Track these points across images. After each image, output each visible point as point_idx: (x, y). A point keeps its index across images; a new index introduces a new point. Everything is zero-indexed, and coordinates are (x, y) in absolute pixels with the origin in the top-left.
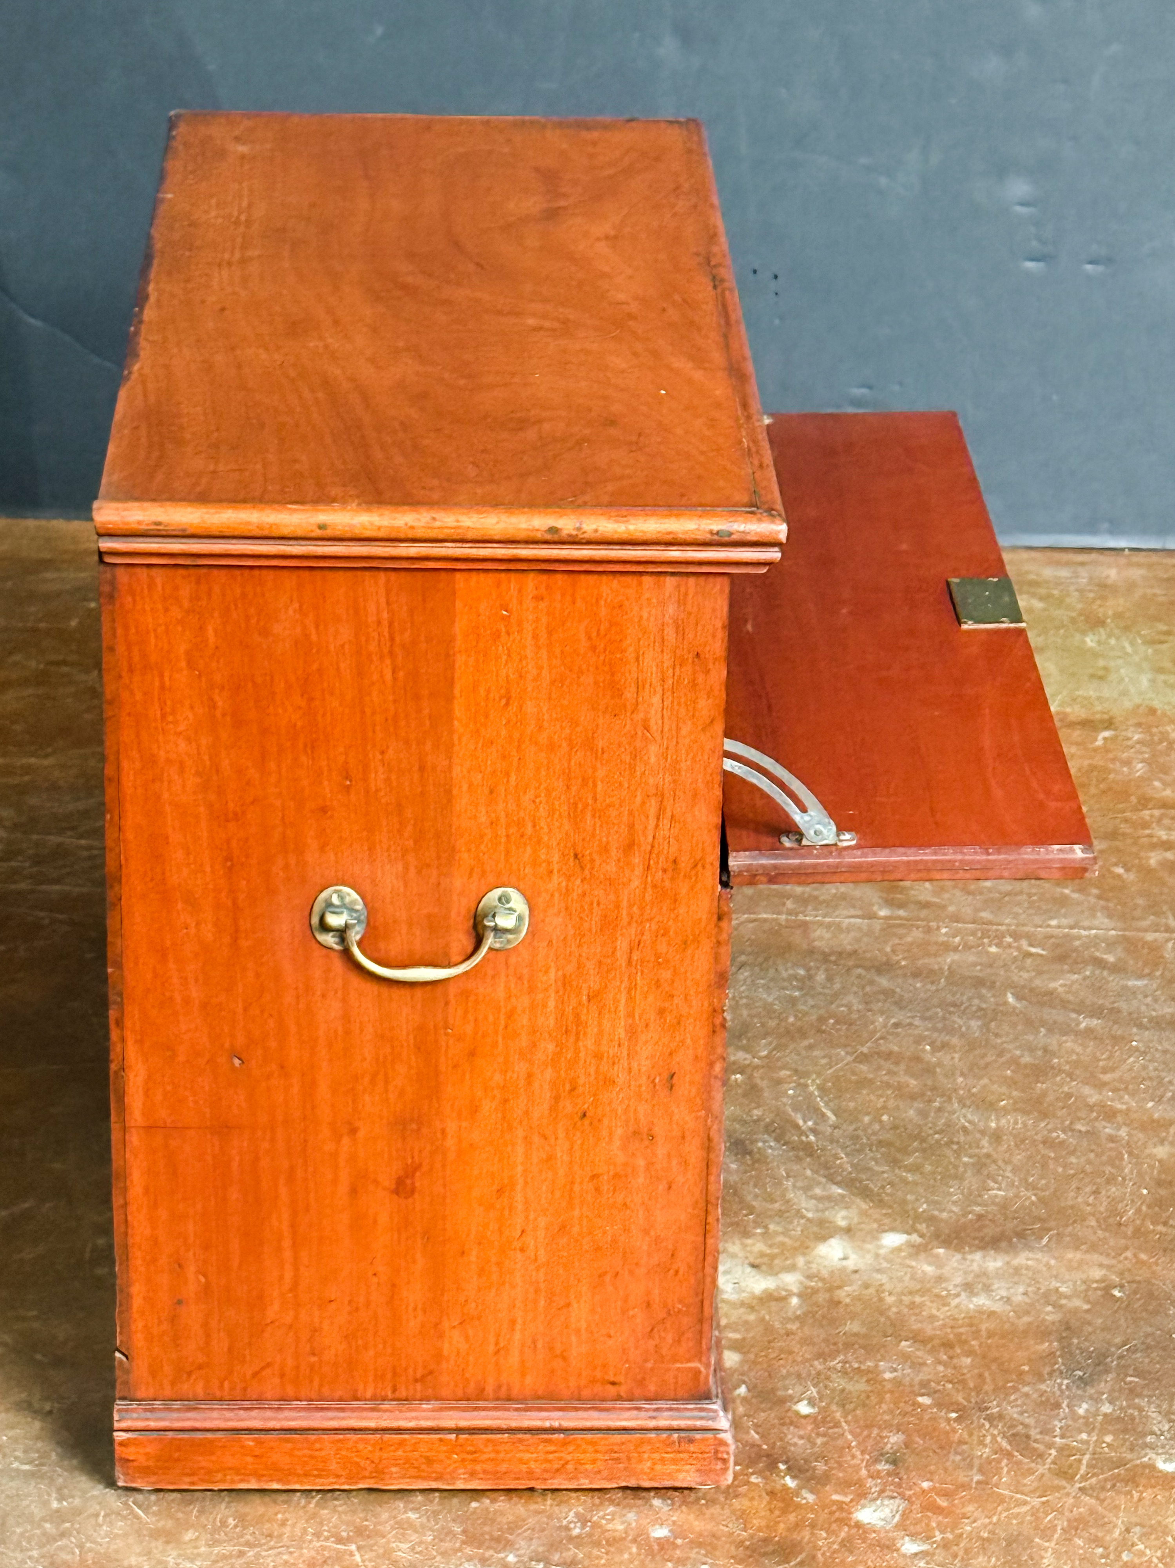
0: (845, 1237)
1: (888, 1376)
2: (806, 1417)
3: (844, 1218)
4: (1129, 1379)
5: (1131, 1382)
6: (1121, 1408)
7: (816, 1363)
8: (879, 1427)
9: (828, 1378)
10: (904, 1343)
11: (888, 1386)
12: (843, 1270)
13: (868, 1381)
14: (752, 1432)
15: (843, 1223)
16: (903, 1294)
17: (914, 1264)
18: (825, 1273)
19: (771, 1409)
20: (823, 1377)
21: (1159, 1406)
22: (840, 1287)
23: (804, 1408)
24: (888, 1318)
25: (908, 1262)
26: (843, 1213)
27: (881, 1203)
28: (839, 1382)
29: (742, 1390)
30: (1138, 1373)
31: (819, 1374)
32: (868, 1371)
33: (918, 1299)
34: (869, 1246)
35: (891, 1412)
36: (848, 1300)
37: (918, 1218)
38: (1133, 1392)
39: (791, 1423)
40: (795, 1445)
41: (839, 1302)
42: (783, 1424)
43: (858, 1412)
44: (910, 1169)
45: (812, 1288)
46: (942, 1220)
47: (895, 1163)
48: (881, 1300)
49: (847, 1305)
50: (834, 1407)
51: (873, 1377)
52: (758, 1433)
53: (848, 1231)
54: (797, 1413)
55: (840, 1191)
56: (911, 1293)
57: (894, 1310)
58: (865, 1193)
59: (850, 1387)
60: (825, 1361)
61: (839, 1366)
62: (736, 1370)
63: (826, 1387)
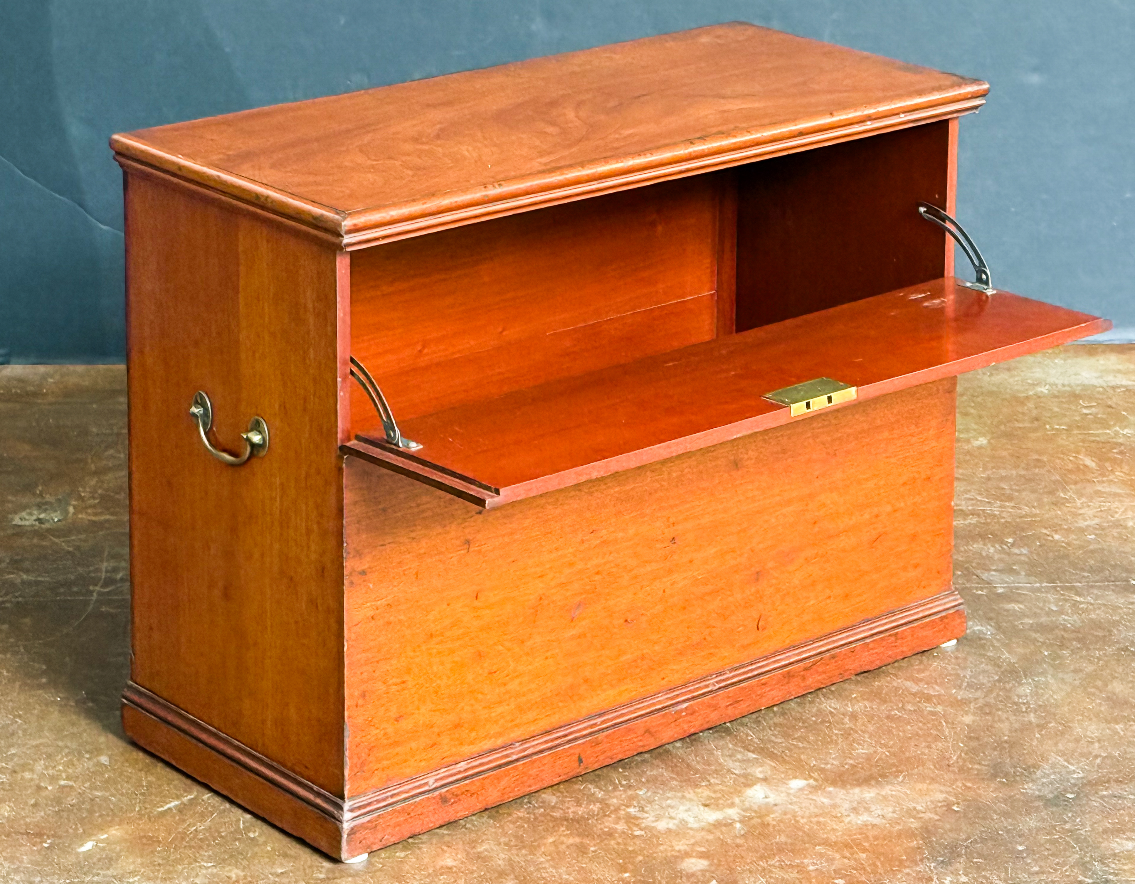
0: (764, 783)
1: (811, 868)
3: (760, 772)
4: (975, 860)
5: (976, 863)
6: (974, 878)
7: (761, 863)
9: (771, 871)
10: (817, 848)
11: (813, 874)
12: (767, 804)
13: (798, 872)
15: (761, 776)
16: (810, 816)
17: (814, 798)
18: (755, 807)
20: (766, 872)
21: (998, 876)
22: (768, 815)
24: (804, 832)
25: (810, 796)
26: (760, 769)
27: (785, 762)
30: (980, 856)
31: (764, 870)
32: (798, 866)
33: (821, 819)
34: (783, 789)
36: (774, 823)
37: (812, 769)
38: (979, 868)
41: (768, 824)
44: (798, 739)
45: (748, 817)
46: (827, 770)
47: (788, 737)
48: (797, 822)
49: (774, 826)
51: (801, 869)
53: (765, 780)
55: (754, 756)
56: (816, 816)
57: (807, 827)
58: (772, 756)
59: (786, 876)
60: (767, 862)
61: (777, 864)
62: (706, 871)
63: (771, 877)
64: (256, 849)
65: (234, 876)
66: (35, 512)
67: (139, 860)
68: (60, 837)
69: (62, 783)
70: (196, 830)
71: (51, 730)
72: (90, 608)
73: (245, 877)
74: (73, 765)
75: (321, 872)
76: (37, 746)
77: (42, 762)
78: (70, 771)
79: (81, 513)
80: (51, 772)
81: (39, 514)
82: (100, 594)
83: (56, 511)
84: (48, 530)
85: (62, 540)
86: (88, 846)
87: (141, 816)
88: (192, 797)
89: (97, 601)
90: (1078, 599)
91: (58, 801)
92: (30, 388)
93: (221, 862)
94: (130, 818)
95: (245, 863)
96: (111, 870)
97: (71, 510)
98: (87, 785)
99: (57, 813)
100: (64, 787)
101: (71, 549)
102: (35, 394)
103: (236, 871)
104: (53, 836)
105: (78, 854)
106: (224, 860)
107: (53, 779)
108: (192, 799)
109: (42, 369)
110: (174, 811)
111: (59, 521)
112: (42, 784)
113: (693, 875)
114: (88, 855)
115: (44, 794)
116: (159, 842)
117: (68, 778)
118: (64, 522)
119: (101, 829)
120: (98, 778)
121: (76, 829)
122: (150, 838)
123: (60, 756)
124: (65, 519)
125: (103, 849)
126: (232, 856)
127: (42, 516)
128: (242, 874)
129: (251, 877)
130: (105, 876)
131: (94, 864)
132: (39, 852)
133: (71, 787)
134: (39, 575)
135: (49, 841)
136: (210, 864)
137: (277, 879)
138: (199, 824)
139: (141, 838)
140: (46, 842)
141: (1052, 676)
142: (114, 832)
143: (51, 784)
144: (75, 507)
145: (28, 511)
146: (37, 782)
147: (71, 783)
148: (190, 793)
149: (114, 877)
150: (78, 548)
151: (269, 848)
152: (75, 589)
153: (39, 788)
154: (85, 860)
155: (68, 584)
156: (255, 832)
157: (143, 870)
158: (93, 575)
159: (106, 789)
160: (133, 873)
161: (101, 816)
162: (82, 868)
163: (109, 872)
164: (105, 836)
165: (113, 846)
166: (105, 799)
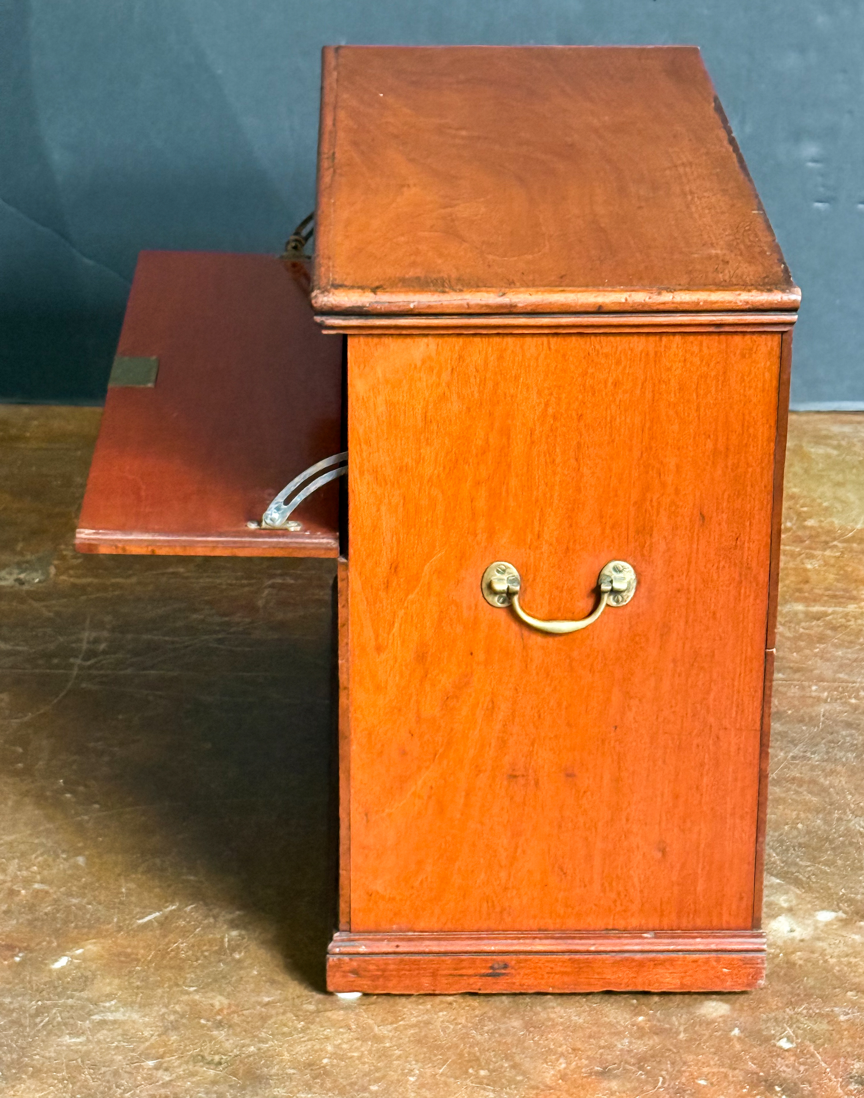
0: (789, 915)
1: (842, 1018)
2: (787, 1050)
3: (786, 901)
7: (787, 1010)
8: (845, 1057)
9: (798, 1021)
10: (849, 993)
11: (845, 1026)
12: (793, 939)
13: (828, 1022)
14: (750, 1063)
15: (785, 905)
16: (839, 956)
17: (844, 933)
18: (780, 943)
19: (760, 1045)
20: (794, 1020)
22: (793, 953)
23: (784, 1044)
24: (834, 975)
25: (839, 932)
26: (784, 897)
27: (810, 889)
28: (809, 1025)
29: (736, 1032)
31: (791, 1018)
32: (828, 1015)
33: (853, 960)
34: (809, 922)
35: (850, 1044)
36: (801, 962)
37: (840, 899)
39: (778, 1055)
40: (784, 1072)
41: (794, 964)
42: (772, 1057)
43: (826, 1046)
44: (826, 863)
45: (773, 954)
46: (857, 901)
47: (814, 860)
48: (826, 961)
49: (800, 966)
50: (808, 1043)
51: (831, 1018)
52: (755, 1064)
53: (790, 910)
54: (781, 1048)
55: (778, 881)
56: (847, 955)
57: (837, 968)
58: (797, 882)
59: (815, 1027)
60: (794, 1008)
61: (805, 1011)
62: (728, 1017)
63: (799, 1028)
64: (242, 972)
65: (217, 1004)
66: (16, 571)
67: (116, 981)
68: (31, 951)
69: (36, 886)
70: (178, 947)
71: (26, 824)
72: (69, 685)
73: (229, 1006)
74: (49, 866)
75: (310, 1003)
76: (11, 844)
77: (16, 861)
78: (45, 873)
79: (62, 574)
80: (25, 873)
81: (20, 573)
82: (81, 668)
83: (36, 571)
84: (29, 593)
85: (42, 604)
86: (62, 962)
87: (120, 929)
88: (174, 907)
89: (77, 677)
91: (32, 908)
92: (13, 432)
93: (204, 988)
94: (107, 930)
95: (229, 989)
96: (86, 992)
97: (52, 570)
98: (63, 889)
99: (30, 923)
100: (37, 891)
101: (51, 614)
102: (17, 438)
103: (220, 998)
104: (26, 949)
105: (50, 971)
106: (208, 984)
107: (27, 882)
108: (174, 910)
109: (26, 410)
110: (156, 924)
111: (40, 582)
112: (15, 887)
113: (713, 1021)
114: (62, 974)
115: (17, 899)
116: (138, 960)
117: (42, 882)
118: (44, 584)
119: (76, 942)
120: (76, 883)
121: (50, 942)
122: (128, 955)
123: (34, 856)
124: (44, 581)
125: (78, 967)
126: (216, 981)
127: (22, 576)
128: (226, 1002)
129: (237, 1006)
130: (79, 999)
131: (68, 983)
132: (10, 967)
133: (47, 892)
134: (18, 645)
135: (21, 955)
136: (192, 989)
137: (263, 1009)
138: (180, 940)
139: (120, 954)
140: (17, 956)
142: (90, 947)
143: (24, 888)
144: (56, 567)
145: (7, 570)
146: (9, 884)
147: (46, 887)
148: (172, 902)
149: (88, 1000)
150: (58, 614)
151: (255, 973)
152: (55, 661)
153: (12, 893)
154: (59, 979)
155: (48, 656)
156: (240, 953)
157: (120, 993)
158: (74, 645)
159: (83, 895)
160: (110, 997)
161: (76, 927)
162: (55, 988)
163: (85, 994)
164: (80, 951)
165: (89, 963)
166: (80, 908)
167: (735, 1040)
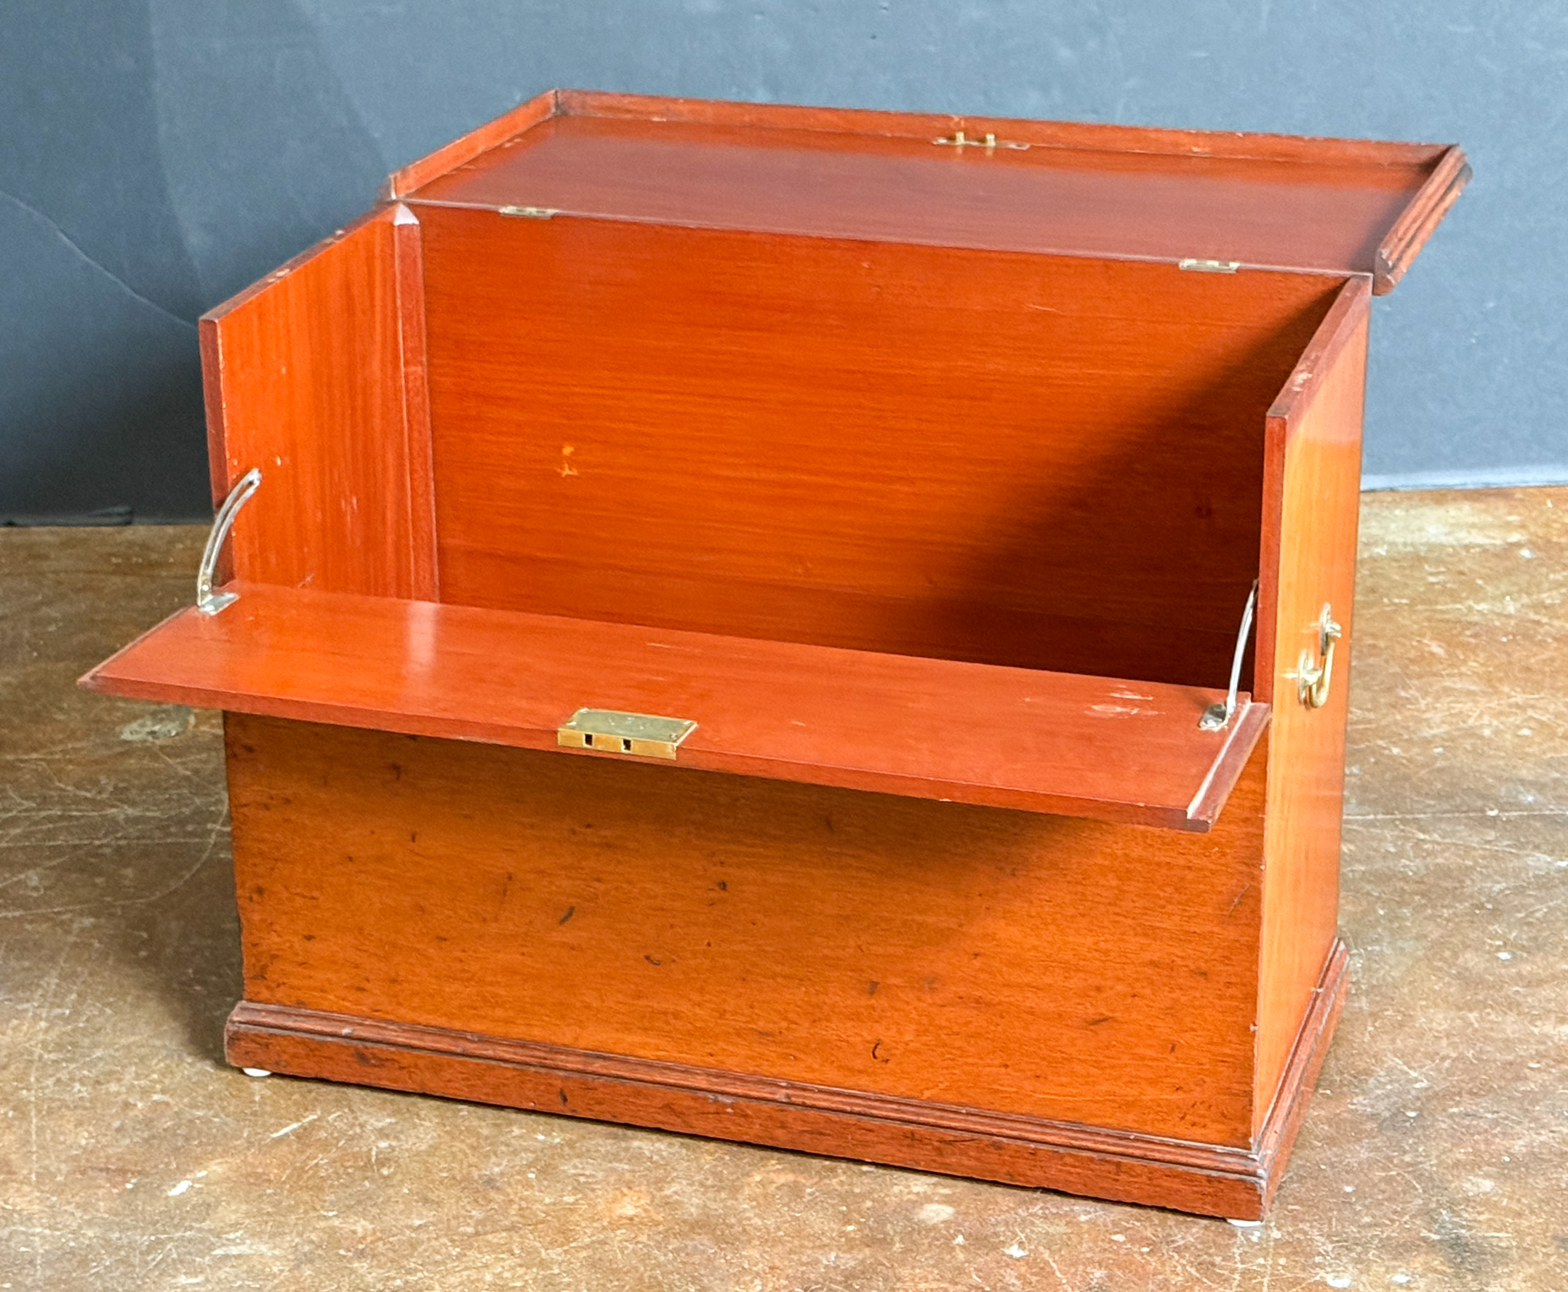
1: (1083, 1218)
2: (1018, 1260)
4: (1290, 1207)
5: (1292, 1211)
6: (1289, 1233)
7: (1020, 1211)
8: (1084, 1264)
9: (1033, 1223)
11: (1086, 1227)
13: (1067, 1224)
14: (974, 1277)
19: (987, 1254)
20: (1027, 1223)
21: (1320, 1229)
23: (1015, 1251)
28: (1044, 1228)
29: (960, 1239)
30: (1299, 1201)
31: (1024, 1220)
32: (1066, 1215)
35: (1091, 1249)
38: (1296, 1219)
39: (1008, 1265)
40: (1014, 1285)
42: (1000, 1268)
43: (1063, 1253)
50: (1041, 1249)
51: (1070, 1219)
52: (980, 1277)
54: (1011, 1257)
59: (1051, 1230)
60: (1028, 1209)
61: (1040, 1212)
62: (952, 1222)
63: (1032, 1231)
64: (391, 1191)
65: (360, 1230)
66: (149, 723)
67: (244, 1207)
68: (147, 1175)
69: (156, 1097)
70: (316, 1165)
71: (147, 1023)
72: (205, 856)
73: (374, 1231)
74: (171, 1072)
75: (468, 1225)
76: (128, 1047)
77: (133, 1068)
78: (167, 1081)
79: (204, 723)
80: (143, 1083)
81: (154, 725)
82: (221, 834)
83: (173, 721)
84: (162, 748)
85: (178, 760)
86: (182, 1187)
87: (250, 1144)
88: (315, 1117)
89: (215, 845)
90: (1422, 836)
91: (148, 1123)
92: (154, 556)
93: (345, 1211)
94: (235, 1148)
95: (375, 1211)
96: (208, 1222)
97: (192, 720)
98: (186, 1100)
99: (146, 1141)
100: (157, 1103)
101: (188, 773)
102: (161, 565)
103: (363, 1222)
104: (139, 1173)
105: (167, 1198)
106: (349, 1207)
107: (145, 1092)
108: (315, 1120)
109: (170, 530)
110: (293, 1138)
111: (177, 734)
112: (131, 1100)
113: (934, 1227)
114: (181, 1201)
115: (131, 1114)
116: (269, 1181)
117: (163, 1092)
118: (182, 737)
119: (198, 1162)
120: (201, 1091)
121: (167, 1164)
122: (258, 1176)
123: (155, 1061)
124: (183, 732)
125: (199, 1192)
126: (359, 1202)
127: (157, 728)
128: (370, 1227)
129: (382, 1231)
130: (200, 1230)
131: (187, 1212)
132: (120, 1195)
133: (167, 1104)
134: (148, 810)
135: (134, 1181)
136: (331, 1214)
137: (413, 1235)
138: (320, 1156)
139: (249, 1175)
140: (128, 1182)
141: (1389, 943)
142: (215, 1168)
143: (141, 1099)
144: (196, 716)
145: (140, 721)
146: (124, 1096)
147: (166, 1098)
148: (313, 1110)
149: (210, 1231)
150: (196, 772)
151: (406, 1191)
152: (190, 828)
153: (127, 1105)
154: (177, 1208)
155: (182, 822)
156: (389, 1167)
157: (247, 1221)
158: (212, 808)
159: (209, 1107)
160: (235, 1226)
161: (200, 1144)
162: (172, 1218)
163: (206, 1225)
164: (203, 1173)
165: (212, 1187)
166: (207, 1121)
167: (958, 1248)
